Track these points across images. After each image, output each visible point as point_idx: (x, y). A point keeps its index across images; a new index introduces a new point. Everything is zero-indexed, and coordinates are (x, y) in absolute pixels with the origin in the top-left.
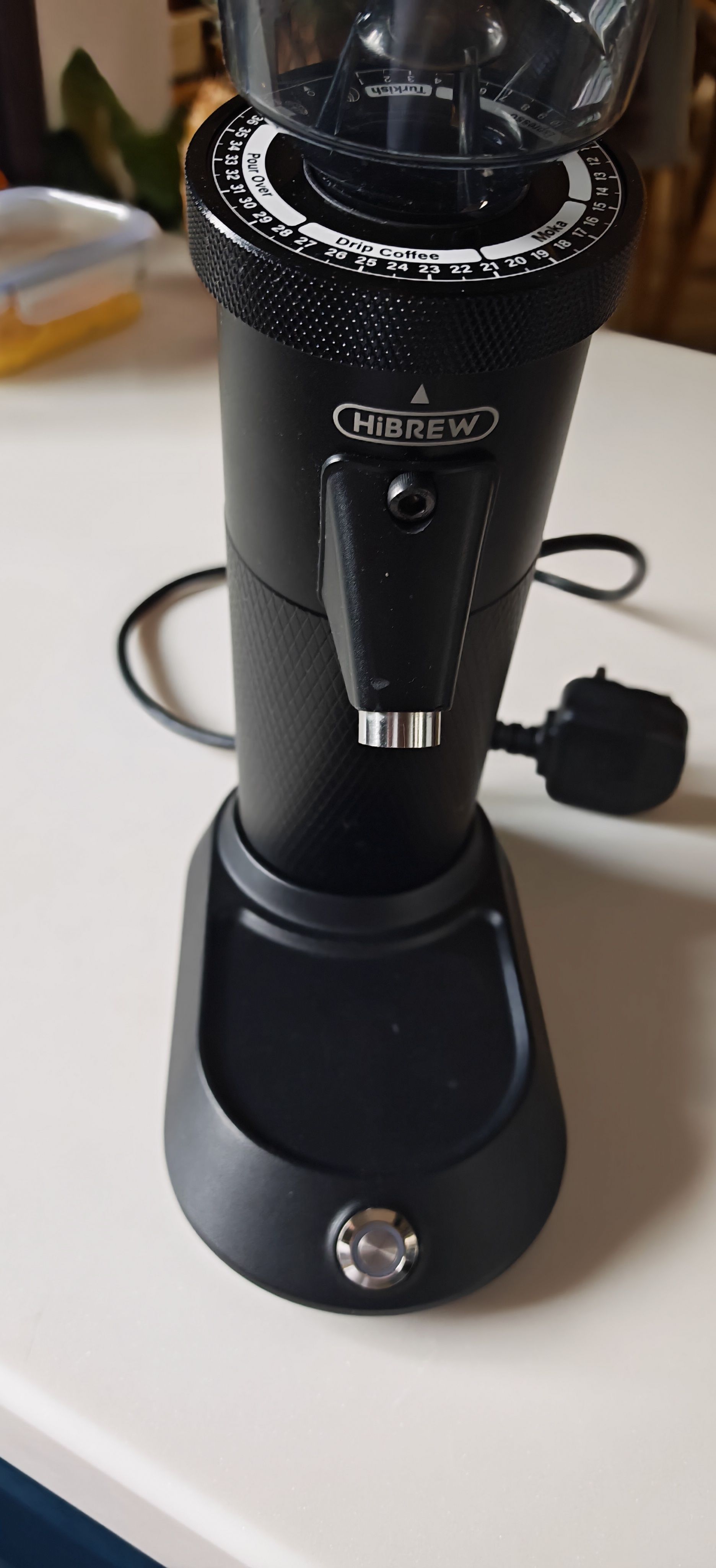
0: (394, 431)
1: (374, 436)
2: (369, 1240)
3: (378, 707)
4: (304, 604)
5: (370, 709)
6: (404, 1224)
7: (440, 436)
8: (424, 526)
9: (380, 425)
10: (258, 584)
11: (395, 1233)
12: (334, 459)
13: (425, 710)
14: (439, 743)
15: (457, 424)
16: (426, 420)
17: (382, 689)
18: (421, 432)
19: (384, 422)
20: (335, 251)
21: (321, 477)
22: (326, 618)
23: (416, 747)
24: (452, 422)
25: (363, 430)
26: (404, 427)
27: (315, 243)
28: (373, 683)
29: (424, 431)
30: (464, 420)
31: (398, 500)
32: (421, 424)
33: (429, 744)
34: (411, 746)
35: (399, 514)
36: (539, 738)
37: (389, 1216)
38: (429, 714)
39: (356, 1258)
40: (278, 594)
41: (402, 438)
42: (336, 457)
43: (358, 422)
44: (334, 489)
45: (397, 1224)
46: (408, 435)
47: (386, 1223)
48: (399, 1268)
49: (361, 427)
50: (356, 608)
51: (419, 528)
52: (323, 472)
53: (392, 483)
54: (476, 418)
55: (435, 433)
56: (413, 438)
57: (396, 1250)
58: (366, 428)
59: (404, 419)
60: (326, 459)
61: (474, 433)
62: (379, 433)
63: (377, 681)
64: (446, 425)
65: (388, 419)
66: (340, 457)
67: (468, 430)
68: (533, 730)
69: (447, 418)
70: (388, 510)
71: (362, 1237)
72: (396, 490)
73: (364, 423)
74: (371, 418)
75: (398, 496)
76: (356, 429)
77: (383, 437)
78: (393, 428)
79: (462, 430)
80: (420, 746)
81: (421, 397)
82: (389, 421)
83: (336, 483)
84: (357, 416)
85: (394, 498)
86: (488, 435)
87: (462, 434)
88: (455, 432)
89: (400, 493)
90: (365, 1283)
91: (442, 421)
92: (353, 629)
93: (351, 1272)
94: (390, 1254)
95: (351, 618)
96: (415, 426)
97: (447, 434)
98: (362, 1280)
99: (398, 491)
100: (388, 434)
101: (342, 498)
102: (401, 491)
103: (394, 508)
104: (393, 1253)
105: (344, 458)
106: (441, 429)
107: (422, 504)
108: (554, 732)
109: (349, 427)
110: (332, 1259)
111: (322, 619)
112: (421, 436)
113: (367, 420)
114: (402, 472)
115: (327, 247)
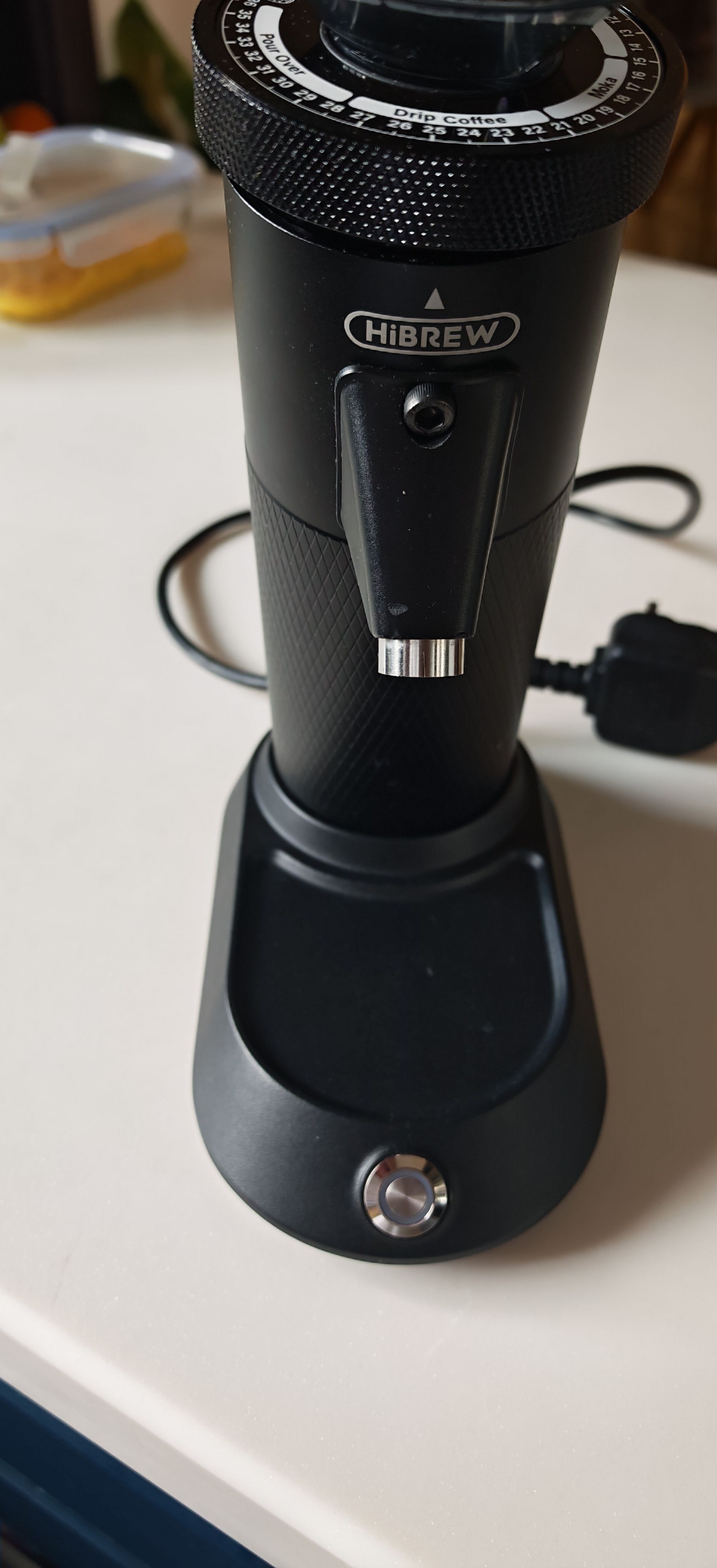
0: (408, 340)
1: (388, 345)
2: (397, 1186)
3: (396, 634)
4: (325, 530)
5: (389, 636)
6: (435, 1171)
7: (458, 344)
8: (443, 440)
9: (393, 333)
10: (277, 508)
11: (425, 1180)
12: (348, 371)
13: (447, 637)
14: (462, 673)
15: (475, 331)
16: (441, 327)
17: (400, 615)
18: (437, 341)
19: (398, 330)
20: (397, 123)
21: (335, 391)
22: (346, 543)
23: (438, 676)
24: (469, 328)
25: (376, 340)
26: (419, 335)
27: (372, 117)
28: (391, 608)
29: (441, 340)
30: (482, 327)
31: (414, 413)
32: (436, 332)
33: (451, 673)
34: (433, 676)
35: (416, 428)
36: (587, 677)
37: (419, 1163)
38: (452, 641)
39: (385, 1207)
40: (297, 519)
41: (418, 347)
42: (349, 369)
43: (370, 331)
44: (348, 403)
45: (426, 1171)
46: (424, 344)
47: (415, 1170)
48: (428, 1216)
49: (374, 336)
50: (373, 527)
51: (438, 443)
52: (336, 385)
53: (408, 394)
54: (495, 324)
55: (451, 341)
56: (430, 347)
57: (425, 1197)
58: (379, 336)
59: (418, 326)
60: (339, 372)
61: (493, 342)
62: (393, 342)
63: (396, 606)
64: (464, 333)
65: (401, 326)
66: (353, 368)
67: (487, 338)
68: (581, 668)
69: (463, 325)
70: (405, 424)
71: (390, 1184)
72: (412, 402)
73: (377, 332)
74: (384, 326)
75: (414, 408)
76: (369, 338)
77: (397, 346)
78: (407, 336)
79: (481, 338)
80: (442, 675)
81: (435, 302)
82: (403, 328)
83: (350, 396)
84: (369, 323)
85: (410, 410)
86: (510, 343)
87: (481, 343)
88: (473, 340)
89: (416, 406)
90: (395, 1231)
91: (459, 328)
92: (369, 550)
93: (379, 1221)
94: (418, 1202)
95: (368, 540)
96: (430, 334)
97: (465, 342)
98: (390, 1228)
99: (414, 403)
100: (402, 343)
101: (357, 413)
102: (416, 403)
103: (411, 422)
104: (422, 1200)
105: (357, 369)
106: (458, 337)
107: (440, 418)
108: (602, 669)
109: (362, 337)
110: (359, 1206)
111: (343, 545)
112: (438, 345)
113: (379, 328)
114: (418, 384)
115: (388, 120)
